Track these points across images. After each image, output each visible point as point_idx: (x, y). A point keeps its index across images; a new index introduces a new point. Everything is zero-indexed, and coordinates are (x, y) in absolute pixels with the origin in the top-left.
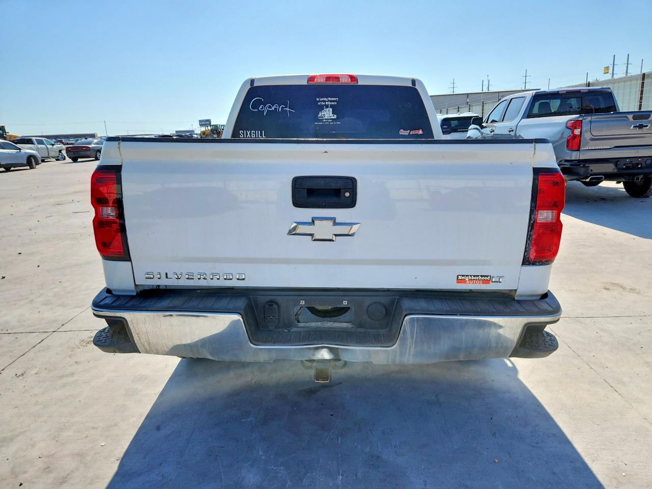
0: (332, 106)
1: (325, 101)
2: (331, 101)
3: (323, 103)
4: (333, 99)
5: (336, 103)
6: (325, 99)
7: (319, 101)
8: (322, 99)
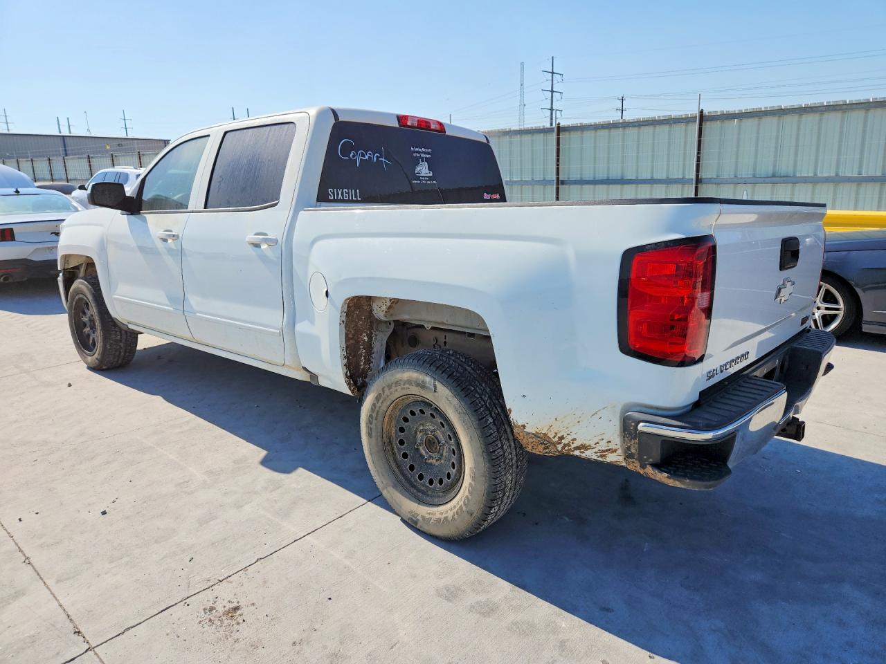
0: (427, 160)
1: (419, 152)
2: (425, 153)
3: (418, 155)
4: (427, 150)
5: (430, 156)
6: (420, 150)
7: (415, 152)
8: (417, 149)
